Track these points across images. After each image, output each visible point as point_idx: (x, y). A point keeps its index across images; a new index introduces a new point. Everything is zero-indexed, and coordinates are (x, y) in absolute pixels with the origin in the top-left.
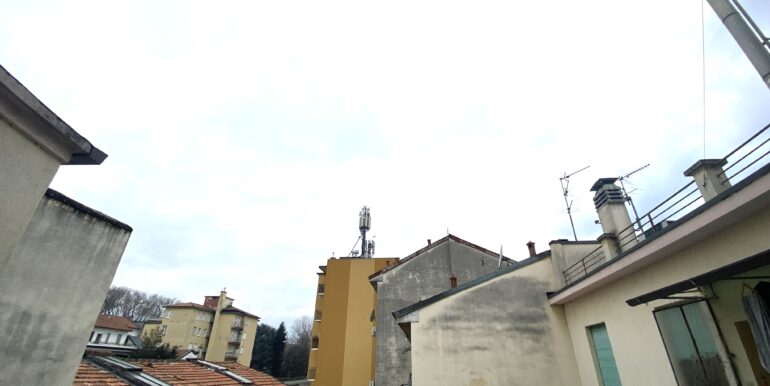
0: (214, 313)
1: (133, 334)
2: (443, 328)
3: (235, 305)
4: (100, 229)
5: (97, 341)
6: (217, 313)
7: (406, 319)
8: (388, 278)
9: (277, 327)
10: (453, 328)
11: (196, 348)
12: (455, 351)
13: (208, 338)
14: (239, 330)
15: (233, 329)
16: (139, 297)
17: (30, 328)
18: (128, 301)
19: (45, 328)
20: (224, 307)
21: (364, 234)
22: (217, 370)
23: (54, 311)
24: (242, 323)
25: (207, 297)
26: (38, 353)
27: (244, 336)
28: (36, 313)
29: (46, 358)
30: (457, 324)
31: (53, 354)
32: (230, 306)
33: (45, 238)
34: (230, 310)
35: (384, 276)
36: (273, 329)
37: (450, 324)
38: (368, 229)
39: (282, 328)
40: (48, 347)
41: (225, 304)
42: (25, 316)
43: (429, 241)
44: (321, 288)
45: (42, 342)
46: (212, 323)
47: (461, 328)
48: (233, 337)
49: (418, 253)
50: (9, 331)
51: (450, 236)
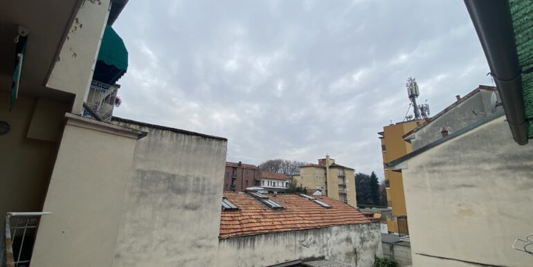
0: (325, 168)
1: (288, 181)
2: (429, 172)
3: (337, 163)
4: (214, 142)
5: (274, 186)
6: (328, 169)
7: (397, 167)
8: (419, 135)
9: (370, 175)
10: (439, 172)
11: (320, 188)
12: (442, 189)
13: (326, 183)
14: (343, 177)
15: (339, 177)
16: (288, 164)
17: (201, 183)
18: (284, 165)
19: (206, 183)
20: (330, 165)
21: (414, 101)
22: (310, 199)
23: (207, 176)
24: (344, 173)
25: (319, 160)
26: (206, 192)
27: (347, 181)
28: (201, 178)
29: (209, 194)
30: (442, 168)
31: (211, 192)
32: (334, 164)
33: (195, 150)
34: (334, 166)
35: (416, 135)
36: (368, 176)
37: (436, 168)
38: (417, 96)
39: (373, 175)
40: (209, 190)
41: (330, 163)
42: (198, 179)
43: (458, 97)
44: (384, 148)
45: (206, 188)
46: (326, 174)
47: (447, 171)
48: (341, 182)
49: (446, 110)
50: (194, 185)
51: (481, 87)
